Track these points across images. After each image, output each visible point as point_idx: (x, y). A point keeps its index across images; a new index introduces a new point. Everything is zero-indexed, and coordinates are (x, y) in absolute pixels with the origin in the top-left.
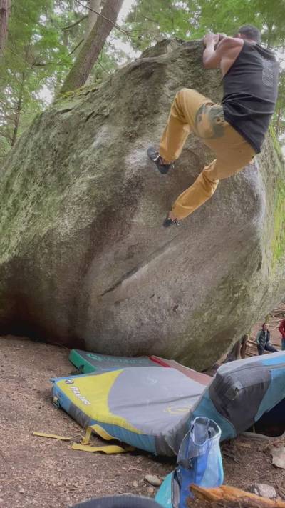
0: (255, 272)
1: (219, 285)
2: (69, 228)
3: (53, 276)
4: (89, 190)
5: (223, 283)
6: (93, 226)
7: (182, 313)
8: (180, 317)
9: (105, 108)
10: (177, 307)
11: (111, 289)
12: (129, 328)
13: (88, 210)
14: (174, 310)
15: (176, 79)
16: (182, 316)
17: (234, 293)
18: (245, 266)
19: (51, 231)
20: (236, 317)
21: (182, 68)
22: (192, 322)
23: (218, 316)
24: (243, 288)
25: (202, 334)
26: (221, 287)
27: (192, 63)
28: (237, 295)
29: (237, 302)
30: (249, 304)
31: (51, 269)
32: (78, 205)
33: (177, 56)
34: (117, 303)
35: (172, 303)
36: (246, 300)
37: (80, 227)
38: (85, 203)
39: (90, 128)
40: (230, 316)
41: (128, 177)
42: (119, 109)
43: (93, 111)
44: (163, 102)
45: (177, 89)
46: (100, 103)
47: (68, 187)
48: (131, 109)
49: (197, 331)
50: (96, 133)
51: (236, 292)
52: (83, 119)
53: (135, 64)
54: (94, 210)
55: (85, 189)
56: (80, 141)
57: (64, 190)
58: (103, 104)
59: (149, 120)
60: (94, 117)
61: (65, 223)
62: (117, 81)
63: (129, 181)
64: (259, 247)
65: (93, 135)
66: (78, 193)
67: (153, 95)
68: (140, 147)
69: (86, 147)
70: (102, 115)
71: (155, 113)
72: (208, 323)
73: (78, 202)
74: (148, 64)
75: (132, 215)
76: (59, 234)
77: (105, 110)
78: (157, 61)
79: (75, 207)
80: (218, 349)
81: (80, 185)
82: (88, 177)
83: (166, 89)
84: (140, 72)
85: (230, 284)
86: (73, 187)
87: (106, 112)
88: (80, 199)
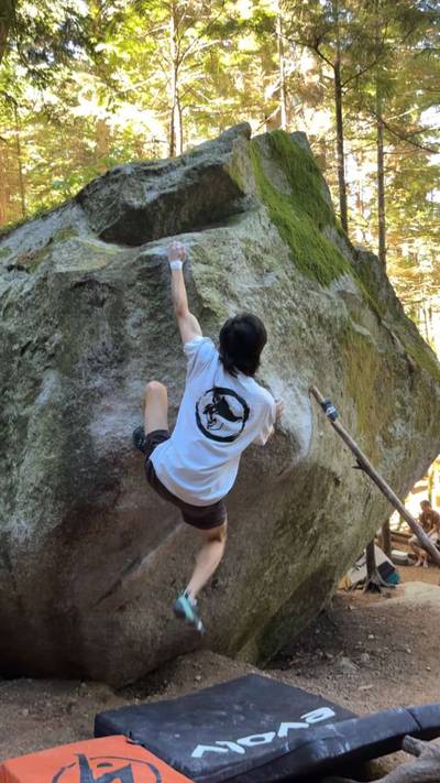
0: (331, 492)
1: (275, 532)
2: (30, 531)
3: (20, 597)
4: (48, 477)
7: (226, 587)
8: (224, 592)
10: (216, 581)
11: (109, 594)
12: (149, 632)
13: (51, 506)
14: (214, 587)
15: (140, 311)
16: (228, 590)
17: (305, 532)
18: (309, 497)
19: (4, 536)
20: (323, 555)
21: (144, 295)
22: (248, 590)
23: (290, 568)
24: (318, 518)
25: (271, 598)
26: (280, 532)
28: (311, 531)
29: (315, 537)
30: (338, 530)
31: (15, 587)
32: (36, 499)
33: (134, 278)
34: (122, 609)
36: (328, 528)
37: (45, 530)
38: (46, 496)
39: (30, 369)
40: (312, 559)
41: (100, 454)
42: (68, 350)
43: (29, 339)
44: (127, 346)
45: (144, 325)
46: (37, 324)
47: (15, 465)
48: (85, 353)
49: (262, 599)
50: (41, 380)
51: (309, 528)
52: (16, 347)
53: (78, 279)
54: (61, 504)
55: (41, 474)
56: (19, 387)
57: (9, 468)
58: (42, 331)
59: (113, 372)
60: (33, 352)
61: (22, 525)
62: (56, 295)
63: (103, 460)
64: (322, 468)
65: (37, 382)
66: (32, 479)
67: (113, 335)
68: (108, 410)
69: (30, 400)
70: (44, 350)
71: (120, 361)
72: (275, 582)
73: (35, 494)
74: (97, 283)
75: (115, 502)
76: (17, 540)
77: (47, 344)
78: (108, 281)
79: (31, 501)
80: (312, 600)
81: (32, 466)
82: (43, 455)
83: (128, 327)
84: (88, 294)
85: (293, 524)
86: (22, 468)
87: (50, 348)
88: (37, 489)
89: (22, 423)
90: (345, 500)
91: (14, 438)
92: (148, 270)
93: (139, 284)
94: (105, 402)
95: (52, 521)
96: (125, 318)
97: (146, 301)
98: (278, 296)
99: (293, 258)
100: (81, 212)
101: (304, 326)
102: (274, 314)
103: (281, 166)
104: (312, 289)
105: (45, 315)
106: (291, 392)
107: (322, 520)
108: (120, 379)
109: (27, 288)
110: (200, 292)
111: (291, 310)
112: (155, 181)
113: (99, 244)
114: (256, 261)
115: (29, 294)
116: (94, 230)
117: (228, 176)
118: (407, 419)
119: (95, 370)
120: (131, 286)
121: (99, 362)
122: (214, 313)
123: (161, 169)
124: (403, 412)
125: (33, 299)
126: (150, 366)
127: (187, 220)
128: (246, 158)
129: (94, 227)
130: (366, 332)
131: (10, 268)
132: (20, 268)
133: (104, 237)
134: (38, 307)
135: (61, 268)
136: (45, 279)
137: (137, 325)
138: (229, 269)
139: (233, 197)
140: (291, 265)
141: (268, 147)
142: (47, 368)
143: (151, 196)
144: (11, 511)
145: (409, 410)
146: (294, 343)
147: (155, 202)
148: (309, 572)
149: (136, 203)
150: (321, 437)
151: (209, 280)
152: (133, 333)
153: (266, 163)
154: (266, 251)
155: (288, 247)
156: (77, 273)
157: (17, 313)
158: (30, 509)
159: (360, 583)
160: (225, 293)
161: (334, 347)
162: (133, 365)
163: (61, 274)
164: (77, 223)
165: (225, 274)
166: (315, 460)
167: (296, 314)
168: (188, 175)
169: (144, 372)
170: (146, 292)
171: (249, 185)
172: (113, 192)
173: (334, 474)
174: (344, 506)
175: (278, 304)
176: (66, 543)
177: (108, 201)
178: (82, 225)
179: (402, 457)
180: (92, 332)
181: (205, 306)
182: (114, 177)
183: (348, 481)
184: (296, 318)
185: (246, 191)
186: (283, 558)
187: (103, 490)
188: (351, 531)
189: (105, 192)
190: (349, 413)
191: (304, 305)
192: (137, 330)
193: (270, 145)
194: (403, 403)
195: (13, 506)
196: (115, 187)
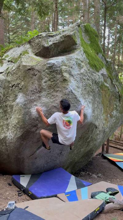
0: (94, 130)
2: (13, 136)
3: (9, 154)
4: (19, 122)
5: (80, 139)
6: (22, 136)
7: (64, 154)
9: (19, 84)
10: (62, 152)
11: (33, 154)
12: (43, 165)
13: (19, 130)
14: (61, 154)
15: (46, 78)
17: (86, 140)
18: (88, 131)
19: (5, 137)
20: (91, 147)
21: (48, 74)
22: (70, 155)
23: (82, 150)
25: (76, 157)
26: (80, 140)
27: (51, 71)
29: (89, 142)
30: (95, 140)
31: (7, 151)
32: (15, 128)
33: (45, 69)
34: (36, 158)
35: (59, 152)
36: (93, 140)
37: (17, 137)
38: (18, 127)
39: (14, 92)
40: (88, 148)
41: (33, 117)
42: (25, 87)
43: (14, 83)
44: (42, 88)
45: (47, 82)
46: (17, 79)
47: (9, 118)
48: (30, 89)
49: (73, 158)
50: (18, 95)
51: (88, 140)
52: (10, 85)
53: (29, 68)
54: (22, 130)
55: (17, 121)
56: (11, 96)
57: (7, 119)
58: (18, 81)
59: (38, 95)
60: (16, 87)
61: (10, 135)
62: (23, 71)
63: (34, 119)
64: (93, 124)
65: (16, 96)
66: (14, 123)
67: (38, 85)
68: (36, 105)
69: (14, 100)
70: (19, 87)
71: (40, 92)
72: (77, 153)
73: (15, 127)
74: (35, 69)
75: (36, 130)
76: (9, 139)
77: (19, 85)
78: (37, 69)
79: (13, 128)
80: (87, 158)
81: (14, 119)
82: (17, 116)
83: (43, 83)
84: (32, 72)
85: (84, 138)
86: (11, 119)
87: (20, 86)
88: (15, 125)
89: (12, 107)
90: (98, 132)
91: (9, 111)
92: (49, 67)
93: (46, 71)
94: (35, 103)
95: (19, 134)
96: (42, 80)
97: (48, 76)
98: (84, 75)
99: (89, 63)
100: (30, 46)
101: (91, 84)
102: (83, 80)
103: (88, 35)
104: (94, 73)
105: (19, 77)
106: (86, 103)
107: (91, 137)
108: (39, 97)
109: (14, 68)
110: (63, 74)
111: (88, 79)
112: (52, 39)
113: (35, 57)
114: (79, 65)
115: (14, 70)
116: (33, 52)
117: (73, 39)
118: (117, 110)
119: (33, 94)
120: (44, 71)
121: (34, 92)
122: (67, 80)
123: (53, 35)
124: (116, 108)
125: (16, 72)
126: (48, 94)
127: (60, 51)
128: (78, 33)
129: (33, 51)
130: (108, 85)
131: (9, 61)
132: (12, 62)
133: (36, 55)
134: (17, 74)
135: (24, 64)
136: (19, 66)
137: (45, 82)
138: (72, 68)
139: (73, 45)
140: (89, 66)
141: (84, 29)
142: (19, 92)
143: (50, 43)
144: (8, 131)
145: (118, 108)
146: (88, 89)
147: (51, 45)
148: (86, 151)
149: (46, 45)
150: (93, 115)
151: (66, 71)
152: (44, 84)
153: (83, 34)
154: (82, 62)
155: (88, 60)
156: (29, 66)
157: (11, 75)
158: (13, 130)
159: (100, 154)
160: (70, 75)
161: (99, 90)
162: (44, 93)
163: (24, 65)
164: (29, 50)
165: (70, 69)
166: (91, 122)
167: (89, 80)
168: (61, 37)
169: (46, 95)
170: (48, 73)
171: (78, 41)
172: (39, 41)
173: (96, 125)
174: (98, 134)
175: (84, 78)
176: (23, 140)
177: (38, 44)
178: (30, 51)
179: (115, 121)
180: (32, 83)
181: (65, 78)
182: (40, 36)
183: (99, 127)
184: (89, 82)
185: (77, 43)
186: (80, 147)
187: (33, 127)
188: (99, 141)
189: (37, 41)
190: (101, 108)
191: (91, 78)
192: (45, 84)
193: (85, 28)
194: (116, 106)
195: (8, 129)
196: (40, 40)
